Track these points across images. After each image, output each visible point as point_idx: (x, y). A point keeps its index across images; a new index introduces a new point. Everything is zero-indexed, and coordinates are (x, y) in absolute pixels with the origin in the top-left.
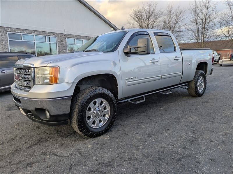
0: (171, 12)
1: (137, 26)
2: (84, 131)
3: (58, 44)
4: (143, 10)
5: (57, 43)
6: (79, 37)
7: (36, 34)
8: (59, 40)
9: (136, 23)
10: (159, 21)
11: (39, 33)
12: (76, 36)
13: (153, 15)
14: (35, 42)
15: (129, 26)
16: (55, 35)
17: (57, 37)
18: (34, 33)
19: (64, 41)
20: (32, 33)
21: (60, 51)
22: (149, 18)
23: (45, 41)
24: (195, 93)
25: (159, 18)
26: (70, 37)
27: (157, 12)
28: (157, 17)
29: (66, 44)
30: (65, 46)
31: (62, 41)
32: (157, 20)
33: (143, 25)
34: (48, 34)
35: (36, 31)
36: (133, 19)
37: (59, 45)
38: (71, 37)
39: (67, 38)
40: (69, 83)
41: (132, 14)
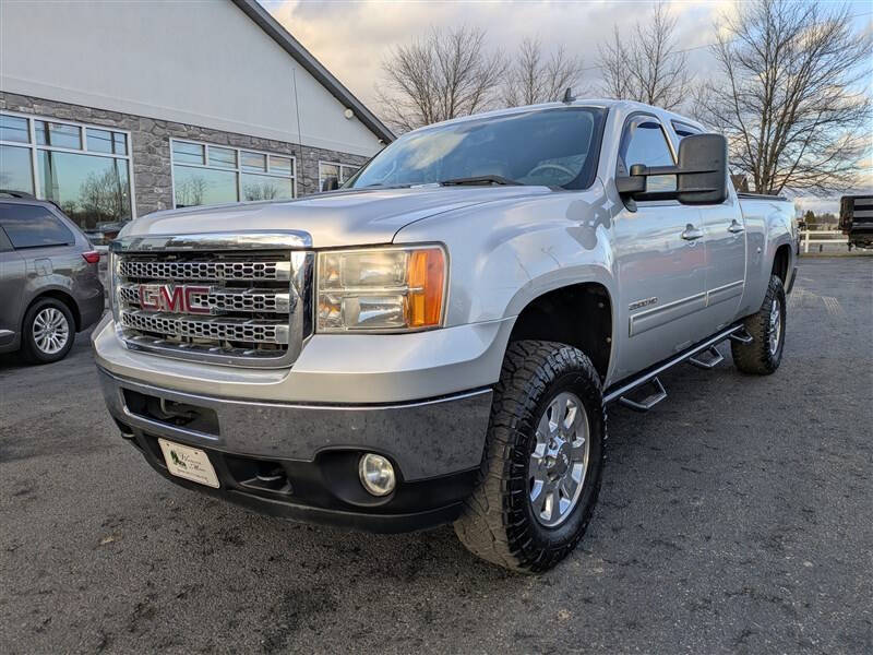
0: (535, 68)
1: (410, 111)
2: (524, 546)
3: (135, 162)
4: (434, 52)
5: (130, 157)
6: (221, 136)
7: (39, 114)
8: (140, 147)
9: (408, 99)
10: (491, 96)
11: (51, 111)
12: (211, 132)
13: (473, 72)
14: (35, 151)
15: (384, 110)
16: (123, 122)
17: (129, 133)
18: (28, 110)
19: (159, 150)
20: (21, 108)
21: (145, 193)
22: (455, 84)
23: (79, 147)
24: (763, 361)
25: (491, 89)
26: (184, 134)
27: (485, 65)
28: (485, 81)
29: (169, 162)
30: (162, 173)
31: (151, 151)
32: (486, 96)
33: (434, 109)
34: (93, 116)
35: (37, 99)
36: (398, 85)
37: (141, 167)
38: (190, 136)
39: (171, 139)
40: (484, 326)
41: (395, 64)
